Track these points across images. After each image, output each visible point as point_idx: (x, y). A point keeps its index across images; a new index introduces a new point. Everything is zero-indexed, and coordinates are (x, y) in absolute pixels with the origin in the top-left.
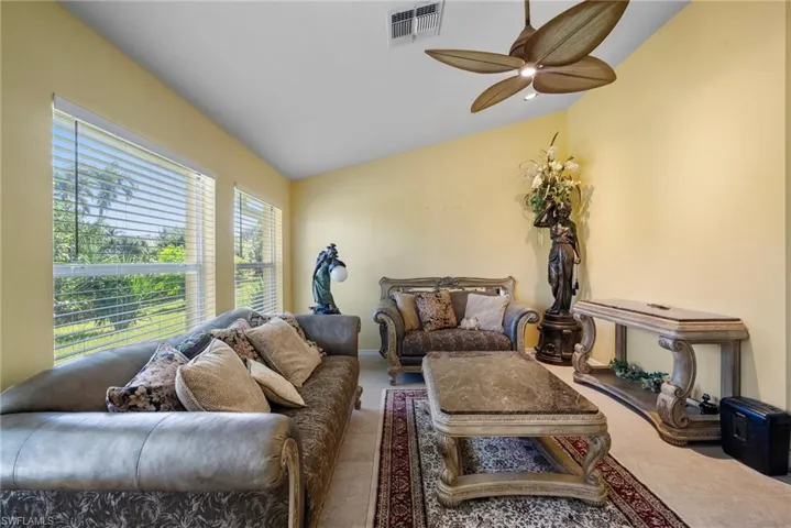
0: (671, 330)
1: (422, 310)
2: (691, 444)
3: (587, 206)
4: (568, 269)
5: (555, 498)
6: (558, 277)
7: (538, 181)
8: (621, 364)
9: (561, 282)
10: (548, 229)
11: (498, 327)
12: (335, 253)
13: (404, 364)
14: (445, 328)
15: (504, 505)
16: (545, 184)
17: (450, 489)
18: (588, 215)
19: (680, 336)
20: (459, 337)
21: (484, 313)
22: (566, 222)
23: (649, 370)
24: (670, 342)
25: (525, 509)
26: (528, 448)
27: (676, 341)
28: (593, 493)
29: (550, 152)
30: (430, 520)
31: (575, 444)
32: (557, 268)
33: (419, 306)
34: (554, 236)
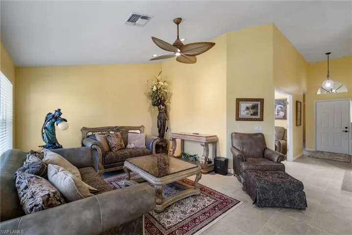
0: (204, 140)
1: (110, 142)
2: (209, 173)
3: (170, 99)
4: (164, 122)
5: (188, 197)
6: (161, 125)
7: (155, 88)
8: (183, 154)
9: (162, 127)
10: (157, 107)
11: (144, 146)
12: (60, 114)
13: (105, 168)
14: (122, 149)
15: (176, 205)
16: (157, 90)
17: (161, 206)
18: (170, 103)
19: (206, 142)
20: (131, 152)
21: (137, 141)
22: (163, 105)
23: (192, 154)
24: (204, 144)
25: (182, 204)
26: (171, 187)
27: (205, 143)
28: (198, 192)
29: (159, 78)
30: (157, 219)
31: (183, 181)
32: (161, 122)
33: (109, 140)
34: (159, 109)
